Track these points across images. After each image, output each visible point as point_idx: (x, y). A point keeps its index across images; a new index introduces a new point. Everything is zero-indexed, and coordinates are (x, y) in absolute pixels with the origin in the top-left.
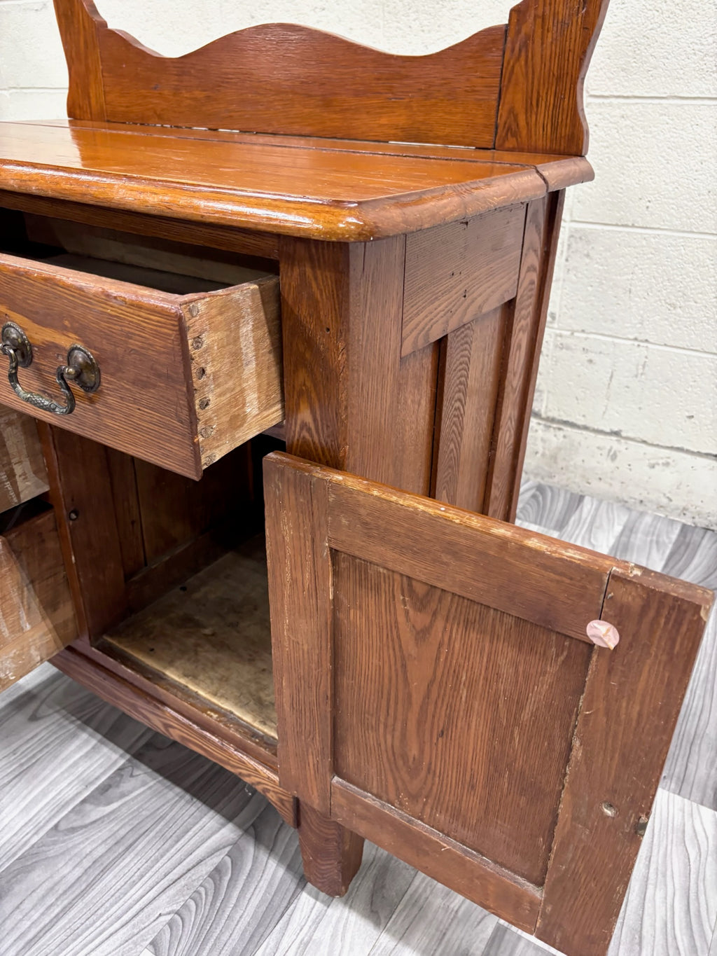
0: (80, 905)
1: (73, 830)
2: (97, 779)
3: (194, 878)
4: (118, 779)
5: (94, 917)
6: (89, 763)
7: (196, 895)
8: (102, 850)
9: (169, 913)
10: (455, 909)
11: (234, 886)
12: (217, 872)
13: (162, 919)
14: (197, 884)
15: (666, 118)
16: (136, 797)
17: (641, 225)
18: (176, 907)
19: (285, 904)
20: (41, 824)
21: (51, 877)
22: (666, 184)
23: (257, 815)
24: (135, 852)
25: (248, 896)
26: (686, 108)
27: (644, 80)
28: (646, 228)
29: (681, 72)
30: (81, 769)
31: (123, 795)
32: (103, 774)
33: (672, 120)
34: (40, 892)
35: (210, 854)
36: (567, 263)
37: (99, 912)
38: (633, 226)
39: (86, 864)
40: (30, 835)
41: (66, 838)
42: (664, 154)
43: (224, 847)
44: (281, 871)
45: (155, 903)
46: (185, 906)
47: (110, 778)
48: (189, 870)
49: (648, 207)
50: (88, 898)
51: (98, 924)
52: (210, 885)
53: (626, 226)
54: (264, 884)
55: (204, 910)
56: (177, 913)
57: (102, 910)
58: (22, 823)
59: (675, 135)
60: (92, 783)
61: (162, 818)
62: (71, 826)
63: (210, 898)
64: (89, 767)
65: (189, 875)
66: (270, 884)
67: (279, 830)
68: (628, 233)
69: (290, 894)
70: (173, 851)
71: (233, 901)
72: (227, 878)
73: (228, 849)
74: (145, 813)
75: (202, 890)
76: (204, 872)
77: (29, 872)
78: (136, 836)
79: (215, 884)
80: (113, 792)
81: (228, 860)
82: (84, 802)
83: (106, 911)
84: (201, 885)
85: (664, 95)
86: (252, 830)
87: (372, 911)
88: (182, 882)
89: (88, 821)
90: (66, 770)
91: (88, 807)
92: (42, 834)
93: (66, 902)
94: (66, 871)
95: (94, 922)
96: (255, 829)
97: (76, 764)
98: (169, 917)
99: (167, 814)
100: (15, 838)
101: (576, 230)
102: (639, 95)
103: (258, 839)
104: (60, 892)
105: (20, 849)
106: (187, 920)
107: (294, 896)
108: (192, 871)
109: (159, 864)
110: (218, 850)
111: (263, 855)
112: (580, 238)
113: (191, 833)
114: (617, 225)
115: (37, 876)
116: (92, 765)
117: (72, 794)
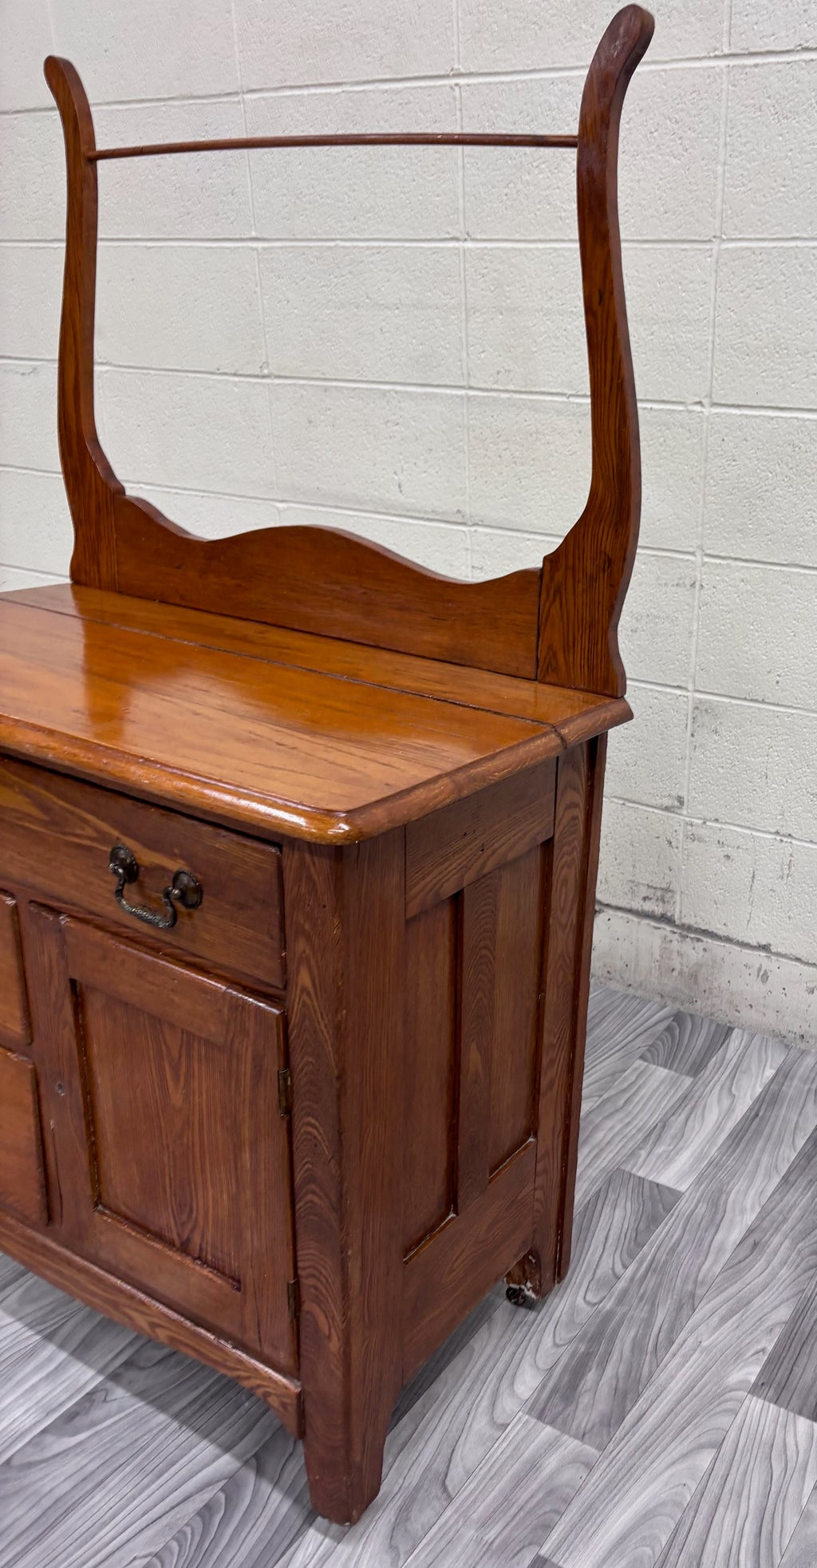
1: (30, 1465)
2: (61, 1405)
3: (178, 1516)
4: (87, 1405)
6: (49, 1388)
7: (180, 1535)
8: (66, 1487)
9: (146, 1557)
10: (490, 1541)
11: (227, 1524)
12: (207, 1511)
13: (137, 1562)
14: (182, 1523)
15: (789, 587)
16: (109, 1427)
17: (772, 701)
18: (155, 1550)
19: (287, 1542)
22: (795, 658)
23: (262, 1444)
24: (107, 1489)
25: (243, 1535)
26: (809, 578)
27: (762, 544)
28: (778, 705)
29: (801, 539)
30: (40, 1394)
31: (93, 1424)
32: (69, 1398)
33: (796, 589)
35: (200, 1489)
36: (694, 739)
37: (60, 1558)
38: (763, 702)
41: (20, 1475)
42: (789, 626)
43: (218, 1481)
44: (286, 1506)
45: (130, 1545)
46: (166, 1547)
47: (76, 1404)
48: (173, 1508)
49: (778, 682)
50: (45, 1544)
52: (198, 1525)
53: (756, 701)
54: (263, 1523)
55: (189, 1550)
56: (156, 1555)
57: (64, 1555)
59: (801, 606)
60: (54, 1410)
61: (142, 1449)
62: (27, 1460)
63: (197, 1539)
64: (51, 1392)
65: (172, 1513)
66: (271, 1521)
67: (287, 1460)
68: (759, 709)
69: (295, 1531)
70: (154, 1487)
71: (225, 1541)
72: (219, 1517)
73: (224, 1482)
74: (120, 1445)
75: (188, 1530)
76: (191, 1511)
78: (108, 1471)
79: (204, 1523)
80: (78, 1422)
81: (222, 1496)
82: (44, 1432)
84: (187, 1524)
85: (785, 563)
86: (254, 1461)
87: (391, 1547)
88: (164, 1521)
89: (48, 1454)
90: (22, 1395)
91: (49, 1438)
93: (19, 1549)
96: (257, 1460)
97: (34, 1387)
98: (145, 1561)
99: (148, 1445)
101: (701, 701)
102: (756, 559)
103: (260, 1472)
106: (167, 1562)
107: (300, 1533)
108: (177, 1509)
109: (135, 1503)
110: (210, 1485)
111: (266, 1487)
112: (706, 711)
113: (177, 1467)
114: (745, 699)
116: (56, 1388)
117: (28, 1423)
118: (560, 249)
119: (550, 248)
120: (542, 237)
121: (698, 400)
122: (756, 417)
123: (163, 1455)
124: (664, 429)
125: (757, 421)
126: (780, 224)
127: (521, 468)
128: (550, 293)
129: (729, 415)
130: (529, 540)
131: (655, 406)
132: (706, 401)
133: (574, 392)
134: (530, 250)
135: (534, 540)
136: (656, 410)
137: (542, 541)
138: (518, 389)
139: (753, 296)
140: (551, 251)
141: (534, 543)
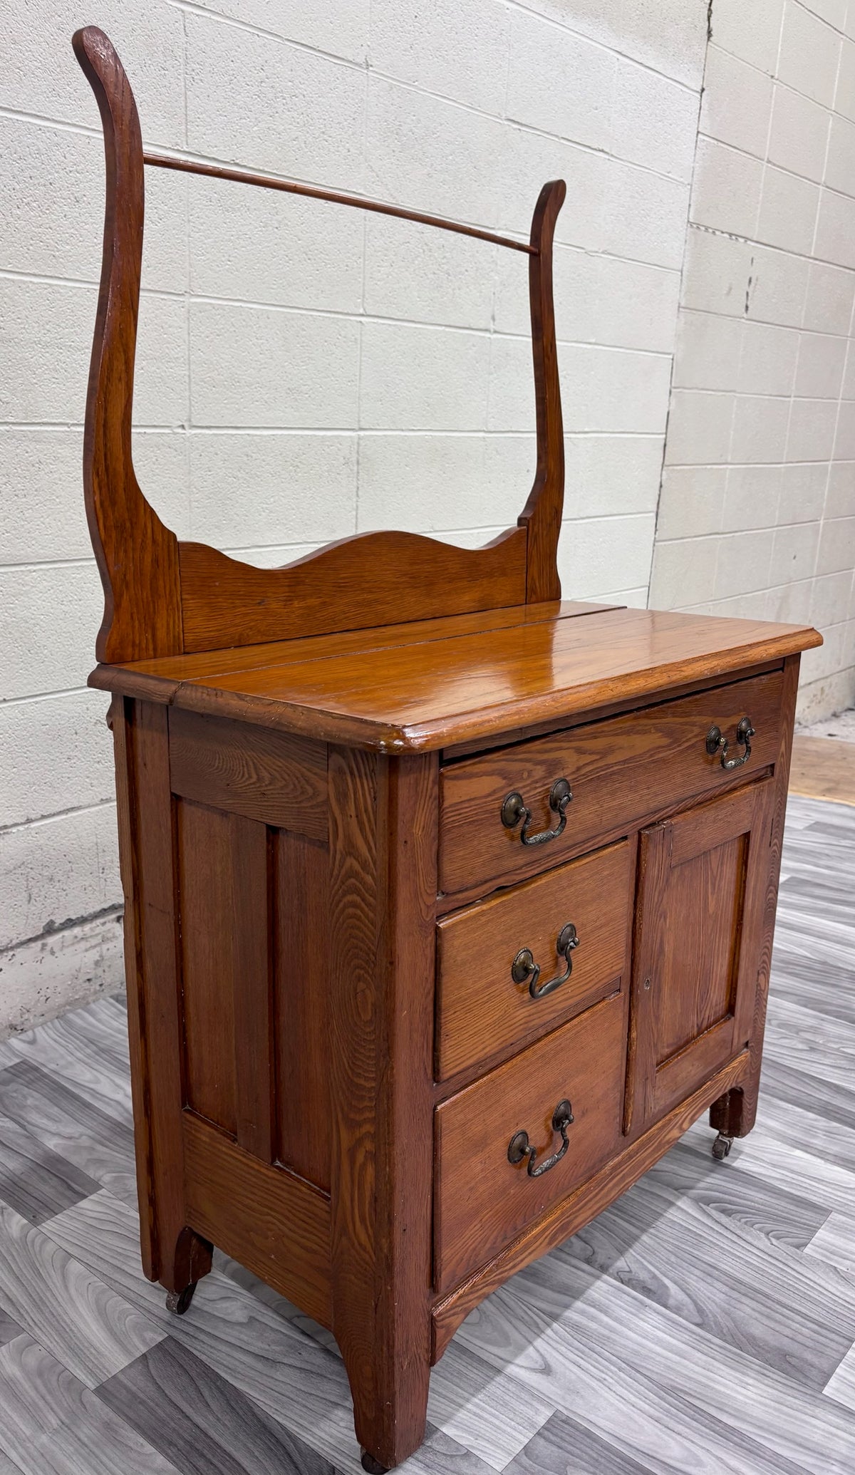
0: (777, 1296)
1: (700, 1310)
2: (634, 1298)
4: (633, 1283)
5: (785, 1286)
7: (748, 1223)
9: (769, 1239)
13: (775, 1243)
18: (762, 1235)
20: (698, 1338)
21: (756, 1319)
23: (665, 1187)
30: (624, 1314)
31: (655, 1277)
34: (772, 1325)
35: (709, 1215)
39: (736, 1295)
40: (712, 1346)
41: (710, 1315)
43: (701, 1207)
46: (760, 1230)
47: (633, 1290)
48: (726, 1229)
51: (791, 1282)
55: (758, 1219)
56: (767, 1234)
58: (699, 1355)
60: (642, 1303)
63: (749, 1216)
64: (620, 1308)
65: (732, 1229)
71: (749, 1203)
72: (729, 1206)
73: (701, 1204)
75: (743, 1220)
77: (754, 1338)
80: (653, 1286)
81: (711, 1205)
82: (666, 1306)
83: (778, 1278)
84: (739, 1221)
88: (738, 1232)
89: (687, 1300)
90: (625, 1326)
91: (671, 1302)
92: (709, 1336)
93: (778, 1306)
94: (748, 1310)
95: (790, 1285)
97: (616, 1319)
100: (717, 1357)
104: (769, 1310)
105: (730, 1351)
106: (770, 1229)
107: (737, 1171)
108: (727, 1226)
109: (724, 1247)
110: (704, 1210)
111: (702, 1185)
113: (689, 1227)
115: (757, 1330)
116: (616, 1305)
117: (657, 1318)
118: (56, 285)
119: (46, 284)
120: (36, 271)
121: (181, 424)
122: (222, 435)
123: (680, 1235)
124: (156, 449)
125: (224, 438)
126: (229, 289)
127: (24, 500)
128: (48, 327)
129: (203, 435)
130: (34, 571)
131: (148, 431)
132: (186, 425)
133: (76, 422)
134: (24, 282)
135: (41, 570)
136: (149, 434)
137: (48, 570)
138: (18, 420)
139: (215, 341)
140: (45, 286)
141: (41, 573)
